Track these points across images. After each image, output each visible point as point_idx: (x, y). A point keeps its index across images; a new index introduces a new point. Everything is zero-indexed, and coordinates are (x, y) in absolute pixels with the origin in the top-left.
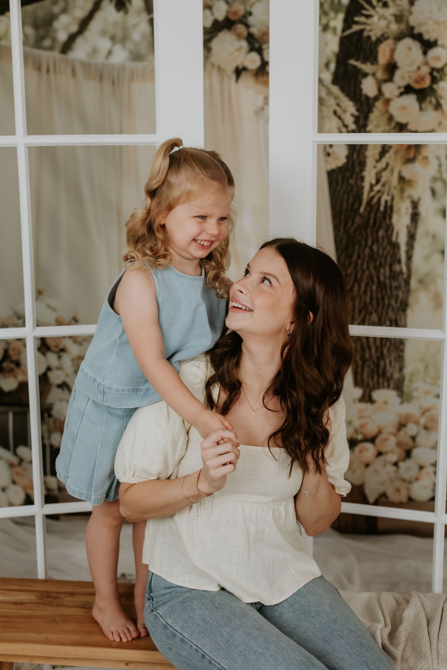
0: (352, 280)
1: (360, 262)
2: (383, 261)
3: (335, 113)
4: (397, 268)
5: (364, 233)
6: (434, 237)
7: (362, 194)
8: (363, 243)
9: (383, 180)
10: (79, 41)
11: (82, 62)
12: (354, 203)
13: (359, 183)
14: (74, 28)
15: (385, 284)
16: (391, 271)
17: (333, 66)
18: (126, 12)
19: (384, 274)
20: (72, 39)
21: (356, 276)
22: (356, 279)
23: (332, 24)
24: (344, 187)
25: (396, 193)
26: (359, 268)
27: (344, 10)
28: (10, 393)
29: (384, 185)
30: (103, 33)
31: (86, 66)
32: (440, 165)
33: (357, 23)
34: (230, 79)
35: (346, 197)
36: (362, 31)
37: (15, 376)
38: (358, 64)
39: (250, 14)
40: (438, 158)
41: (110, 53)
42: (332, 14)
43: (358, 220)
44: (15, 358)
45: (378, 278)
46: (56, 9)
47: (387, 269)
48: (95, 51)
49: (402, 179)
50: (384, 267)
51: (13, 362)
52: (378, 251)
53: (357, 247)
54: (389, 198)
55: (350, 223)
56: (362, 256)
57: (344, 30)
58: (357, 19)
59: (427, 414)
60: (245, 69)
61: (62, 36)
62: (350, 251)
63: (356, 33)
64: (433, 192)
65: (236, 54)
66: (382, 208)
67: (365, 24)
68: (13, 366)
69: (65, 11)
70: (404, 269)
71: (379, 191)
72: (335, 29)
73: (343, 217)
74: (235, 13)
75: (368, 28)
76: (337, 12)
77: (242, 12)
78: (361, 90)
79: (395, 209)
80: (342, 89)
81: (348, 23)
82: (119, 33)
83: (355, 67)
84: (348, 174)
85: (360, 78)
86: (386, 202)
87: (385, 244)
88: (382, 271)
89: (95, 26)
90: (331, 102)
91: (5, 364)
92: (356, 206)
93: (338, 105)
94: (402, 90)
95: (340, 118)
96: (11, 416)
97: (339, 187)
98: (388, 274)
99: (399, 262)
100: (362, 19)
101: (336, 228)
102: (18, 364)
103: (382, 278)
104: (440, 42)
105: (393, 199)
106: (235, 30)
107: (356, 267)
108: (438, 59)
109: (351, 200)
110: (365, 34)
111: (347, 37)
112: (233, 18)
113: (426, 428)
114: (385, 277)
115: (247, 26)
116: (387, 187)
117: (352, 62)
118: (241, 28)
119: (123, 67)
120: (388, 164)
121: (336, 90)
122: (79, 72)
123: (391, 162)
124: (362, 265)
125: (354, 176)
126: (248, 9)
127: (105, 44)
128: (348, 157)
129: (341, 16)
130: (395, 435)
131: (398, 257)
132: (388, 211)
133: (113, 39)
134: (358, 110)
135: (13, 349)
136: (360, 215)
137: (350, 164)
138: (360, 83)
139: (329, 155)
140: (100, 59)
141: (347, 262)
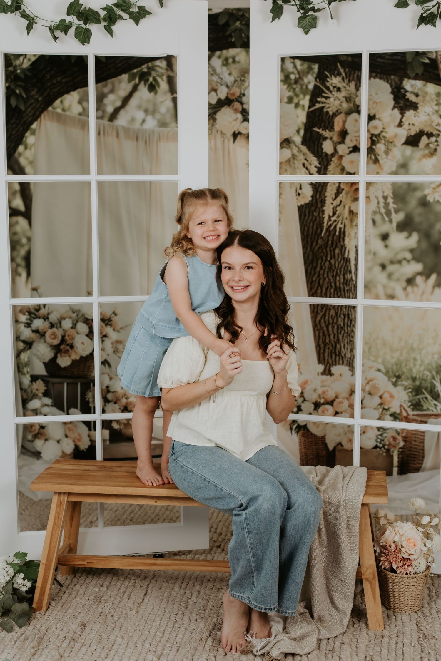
0: (317, 285)
1: (322, 272)
2: (338, 271)
3: (304, 165)
4: (348, 276)
5: (324, 251)
6: (375, 254)
7: (323, 223)
8: (324, 258)
9: (338, 213)
10: (122, 112)
11: (123, 127)
12: (317, 229)
13: (321, 215)
14: (119, 104)
15: (340, 288)
16: (344, 278)
17: (302, 132)
18: (156, 93)
19: (339, 281)
20: (117, 111)
21: (319, 282)
22: (319, 285)
23: (301, 102)
24: (310, 217)
25: (347, 222)
26: (321, 276)
27: (310, 93)
28: (65, 368)
29: (338, 217)
30: (139, 107)
31: (127, 130)
32: (378, 203)
33: (319, 102)
34: (229, 140)
35: (311, 225)
36: (323, 108)
37: (70, 356)
38: (320, 131)
39: (244, 95)
40: (377, 198)
41: (144, 121)
42: (301, 96)
43: (320, 241)
44: (69, 342)
45: (335, 284)
46: (106, 90)
47: (342, 277)
48: (133, 120)
49: (351, 212)
50: (339, 276)
51: (68, 345)
52: (335, 264)
53: (320, 261)
54: (342, 226)
55: (314, 244)
56: (324, 268)
57: (310, 107)
58: (319, 99)
59: (371, 383)
60: (240, 133)
61: (110, 109)
62: (314, 264)
63: (318, 108)
64: (374, 222)
65: (234, 123)
66: (337, 233)
67: (325, 103)
68: (68, 348)
69: (112, 91)
70: (354, 278)
71: (335, 221)
72: (303, 106)
73: (309, 239)
74: (233, 94)
75: (327, 106)
76: (305, 95)
77: (238, 94)
78: (322, 149)
79: (347, 234)
80: (309, 148)
81: (312, 102)
82: (151, 107)
83: (318, 132)
84: (313, 208)
85: (321, 141)
86: (340, 229)
87: (339, 259)
88: (338, 278)
89: (133, 102)
90: (301, 157)
91: (62, 347)
92: (319, 231)
93: (306, 159)
94: (351, 149)
95: (307, 169)
96: (65, 384)
97: (306, 218)
98: (342, 280)
99: (350, 272)
100: (323, 100)
101: (304, 247)
102: (72, 347)
103: (338, 284)
104: (377, 117)
105: (345, 226)
106: (233, 106)
107: (319, 276)
108: (376, 128)
109: (315, 227)
110: (325, 110)
111: (312, 111)
112: (232, 98)
113: (370, 394)
114: (340, 284)
115: (242, 103)
116: (341, 218)
117: (316, 129)
118: (237, 105)
119: (153, 132)
120: (341, 202)
121: (304, 149)
122: (122, 134)
123: (343, 200)
124: (324, 273)
125: (318, 210)
126: (243, 92)
127: (140, 115)
128: (312, 196)
129: (308, 97)
130: (347, 399)
131: (349, 268)
132: (342, 236)
133: (146, 111)
134: (320, 164)
135: (68, 336)
136: (322, 238)
137: (314, 201)
138: (322, 144)
139: (299, 194)
140: (137, 125)
141: (313, 272)
